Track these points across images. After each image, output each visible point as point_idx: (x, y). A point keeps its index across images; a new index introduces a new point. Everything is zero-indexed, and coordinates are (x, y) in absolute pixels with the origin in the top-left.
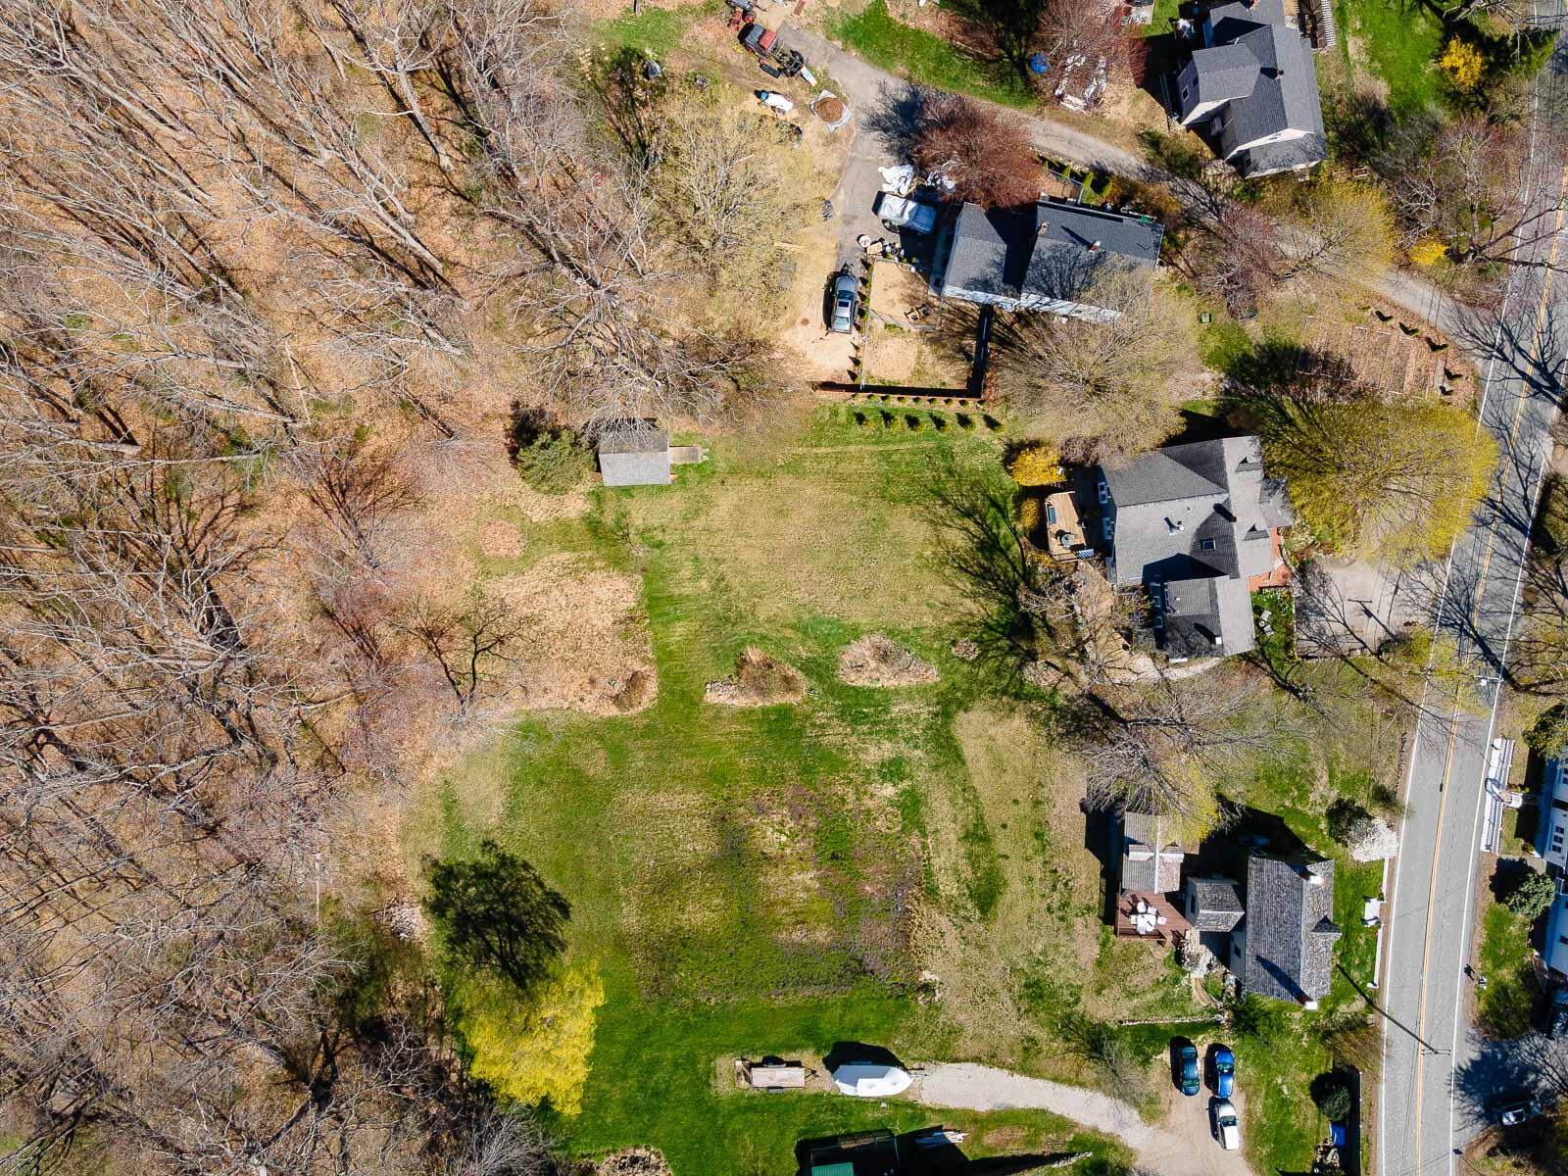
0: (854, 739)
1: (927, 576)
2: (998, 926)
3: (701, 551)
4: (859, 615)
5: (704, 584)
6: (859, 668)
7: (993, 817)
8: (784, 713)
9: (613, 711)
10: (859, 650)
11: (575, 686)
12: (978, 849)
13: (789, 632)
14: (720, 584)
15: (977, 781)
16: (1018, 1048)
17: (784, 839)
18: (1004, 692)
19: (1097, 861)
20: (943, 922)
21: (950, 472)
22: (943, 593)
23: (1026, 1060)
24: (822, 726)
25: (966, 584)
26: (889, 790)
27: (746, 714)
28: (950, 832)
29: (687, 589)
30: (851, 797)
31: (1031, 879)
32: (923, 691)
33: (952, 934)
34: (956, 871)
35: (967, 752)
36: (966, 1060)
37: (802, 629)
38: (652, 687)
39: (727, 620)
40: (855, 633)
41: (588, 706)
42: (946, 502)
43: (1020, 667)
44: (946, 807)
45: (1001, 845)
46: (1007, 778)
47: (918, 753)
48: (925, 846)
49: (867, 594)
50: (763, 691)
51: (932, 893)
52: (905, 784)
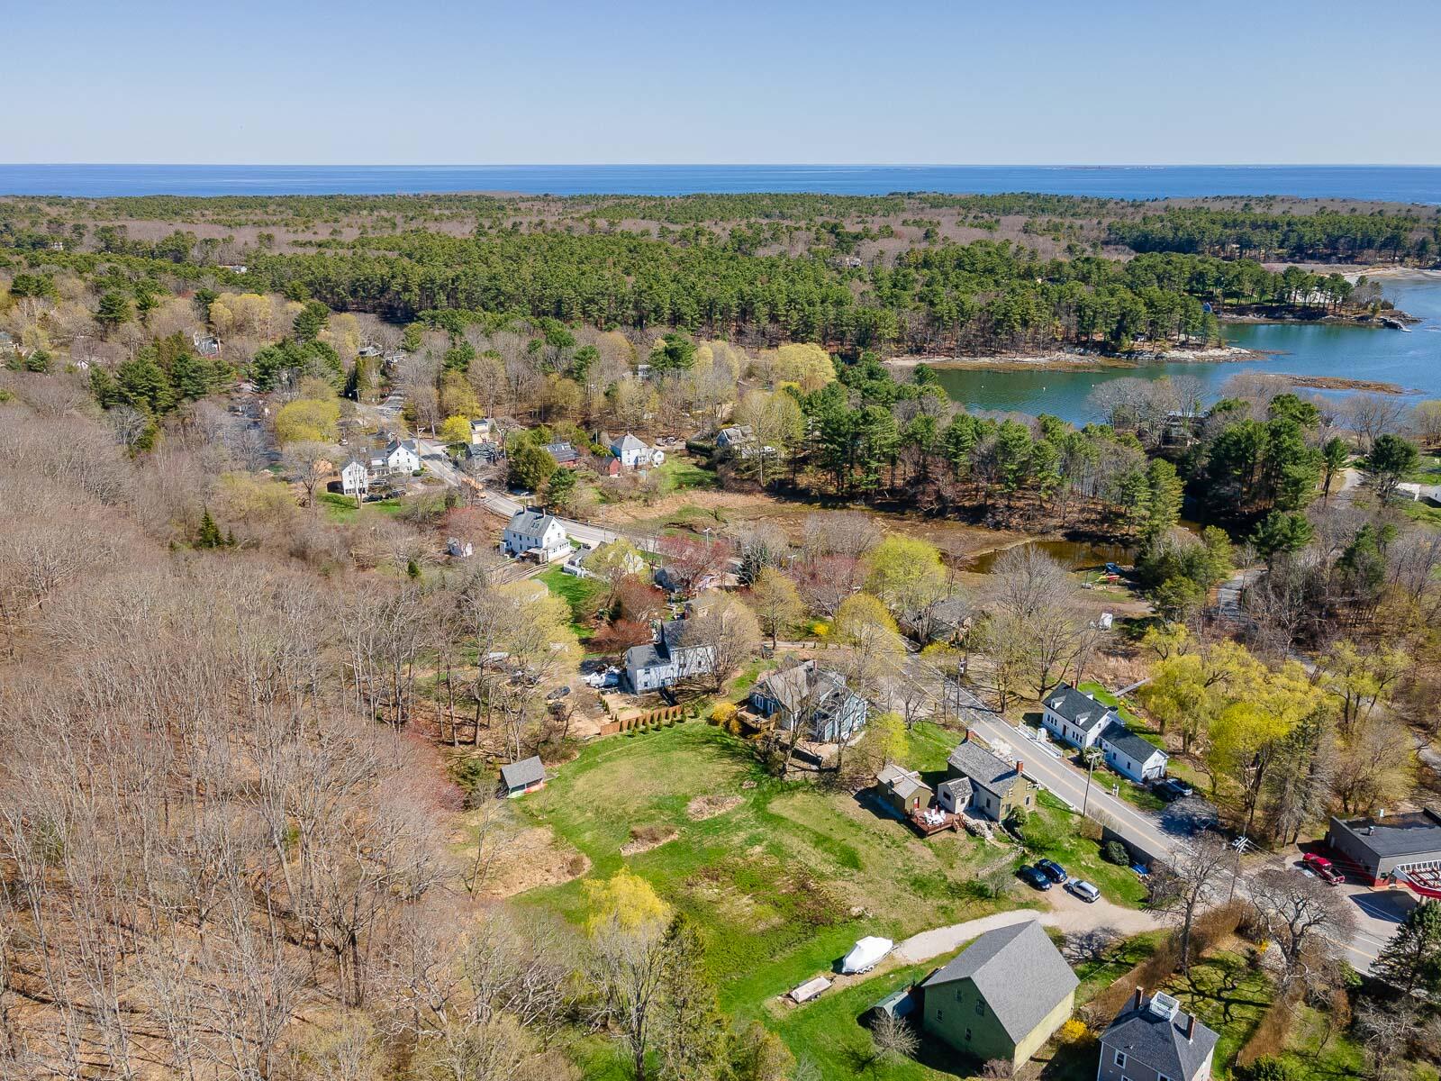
0: (721, 838)
1: (705, 765)
2: (870, 867)
3: (579, 803)
4: (683, 789)
5: (589, 814)
6: (701, 812)
7: (823, 829)
8: (673, 845)
9: (570, 878)
10: (693, 806)
11: (538, 876)
12: (827, 845)
13: (653, 812)
14: (597, 811)
15: (800, 822)
16: (939, 914)
17: (716, 890)
18: (782, 790)
19: (892, 821)
20: (840, 883)
21: (688, 736)
22: (719, 768)
23: (948, 917)
24: (699, 842)
25: (727, 760)
26: (758, 849)
27: (653, 853)
28: (807, 848)
29: (580, 820)
30: (741, 861)
31: (866, 841)
32: (742, 808)
33: (850, 886)
34: (825, 861)
35: (785, 815)
36: (917, 933)
37: (658, 806)
38: (587, 861)
39: (613, 822)
40: (687, 799)
41: (553, 881)
42: (693, 744)
43: (782, 778)
44: (796, 840)
45: (837, 836)
46: (815, 814)
47: (760, 830)
48: (799, 862)
49: (681, 779)
50: (655, 840)
51: (822, 876)
52: (765, 843)
